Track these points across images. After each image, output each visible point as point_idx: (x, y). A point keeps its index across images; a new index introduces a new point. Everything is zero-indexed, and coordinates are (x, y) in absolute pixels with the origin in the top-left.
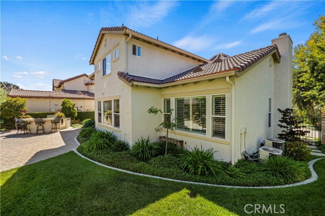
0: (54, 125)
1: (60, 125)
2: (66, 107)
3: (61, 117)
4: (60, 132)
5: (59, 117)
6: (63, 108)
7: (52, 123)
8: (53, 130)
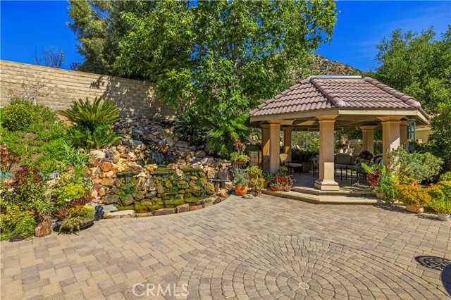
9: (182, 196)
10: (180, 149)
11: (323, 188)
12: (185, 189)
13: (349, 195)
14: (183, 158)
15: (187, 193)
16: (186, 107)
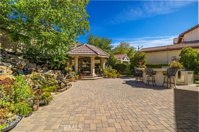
0: (166, 78)
1: (176, 79)
2: (186, 57)
3: (178, 67)
4: (176, 90)
5: (175, 68)
6: (182, 58)
7: (164, 74)
8: (166, 85)
9: (47, 87)
10: (31, 67)
11: (93, 76)
12: (48, 84)
13: (98, 77)
14: (34, 71)
15: (49, 85)
16: (18, 45)
